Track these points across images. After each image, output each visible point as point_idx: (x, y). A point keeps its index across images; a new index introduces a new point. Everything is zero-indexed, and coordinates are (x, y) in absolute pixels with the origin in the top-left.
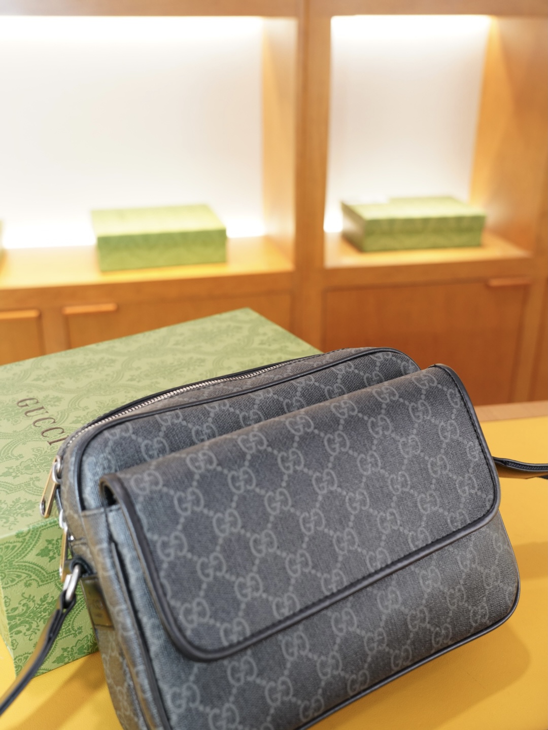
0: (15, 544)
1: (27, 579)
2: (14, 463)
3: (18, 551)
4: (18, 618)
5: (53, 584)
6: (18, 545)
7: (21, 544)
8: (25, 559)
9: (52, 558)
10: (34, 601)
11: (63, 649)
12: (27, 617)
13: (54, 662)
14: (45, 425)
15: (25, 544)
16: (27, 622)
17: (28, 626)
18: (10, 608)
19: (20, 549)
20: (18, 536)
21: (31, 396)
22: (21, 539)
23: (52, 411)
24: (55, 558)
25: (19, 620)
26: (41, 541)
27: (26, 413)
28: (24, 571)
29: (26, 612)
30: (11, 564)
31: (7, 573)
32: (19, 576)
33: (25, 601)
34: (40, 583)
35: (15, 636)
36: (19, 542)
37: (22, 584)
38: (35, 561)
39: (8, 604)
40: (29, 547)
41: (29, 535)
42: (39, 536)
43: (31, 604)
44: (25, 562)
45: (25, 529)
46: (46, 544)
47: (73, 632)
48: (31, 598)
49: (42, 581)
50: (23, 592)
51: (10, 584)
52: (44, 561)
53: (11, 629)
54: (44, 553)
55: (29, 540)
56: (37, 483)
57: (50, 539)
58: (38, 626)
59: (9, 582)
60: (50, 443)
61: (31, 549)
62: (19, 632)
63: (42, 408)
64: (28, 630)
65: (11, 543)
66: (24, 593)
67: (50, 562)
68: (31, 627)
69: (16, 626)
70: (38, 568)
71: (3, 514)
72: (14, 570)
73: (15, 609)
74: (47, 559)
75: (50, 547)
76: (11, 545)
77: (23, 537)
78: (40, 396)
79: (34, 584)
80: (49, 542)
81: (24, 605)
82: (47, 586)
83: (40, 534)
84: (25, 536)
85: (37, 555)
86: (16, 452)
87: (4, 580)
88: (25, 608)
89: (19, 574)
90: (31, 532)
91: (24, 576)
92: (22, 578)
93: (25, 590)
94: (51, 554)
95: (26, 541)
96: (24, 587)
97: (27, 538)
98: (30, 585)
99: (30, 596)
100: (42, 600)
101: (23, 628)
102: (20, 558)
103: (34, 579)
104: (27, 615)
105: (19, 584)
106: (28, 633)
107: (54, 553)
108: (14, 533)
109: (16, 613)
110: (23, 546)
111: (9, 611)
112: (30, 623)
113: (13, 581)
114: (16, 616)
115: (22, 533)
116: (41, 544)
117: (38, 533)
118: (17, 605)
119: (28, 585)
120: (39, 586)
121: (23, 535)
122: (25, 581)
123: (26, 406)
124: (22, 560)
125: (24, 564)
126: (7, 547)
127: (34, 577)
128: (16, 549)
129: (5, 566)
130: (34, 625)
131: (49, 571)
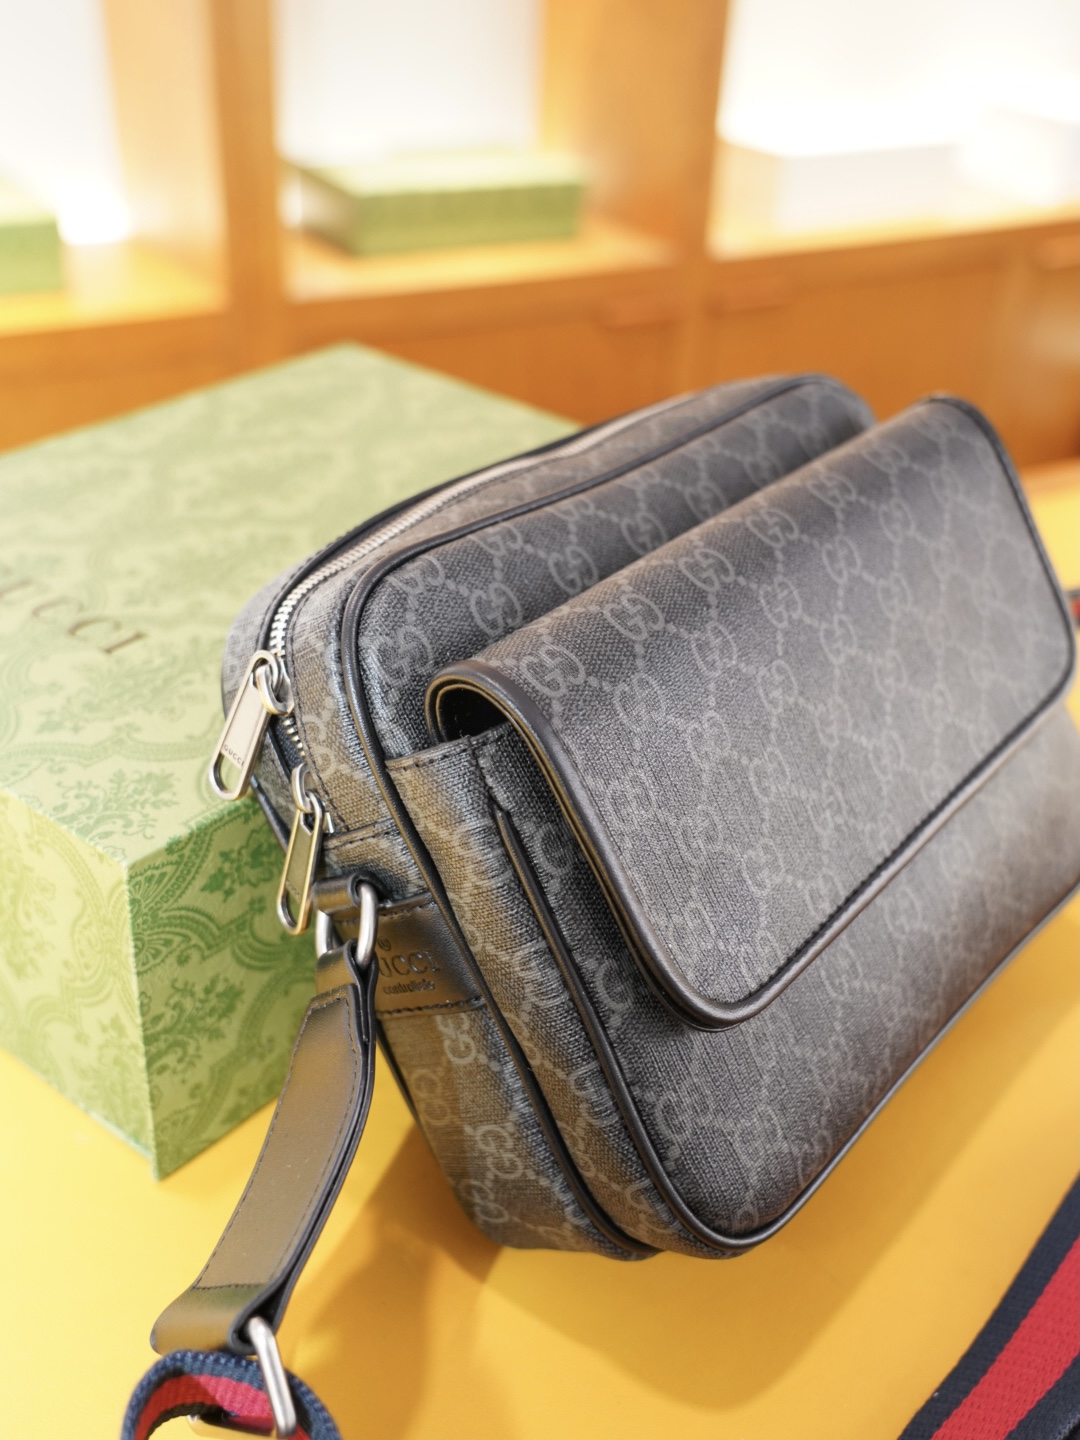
0: (164, 870)
1: (183, 946)
2: (51, 703)
3: (169, 886)
4: (163, 1037)
5: (227, 954)
6: (169, 869)
7: (174, 867)
8: (182, 902)
9: (229, 893)
10: (192, 994)
12: (180, 1033)
13: (222, 1122)
15: (182, 867)
16: (178, 1044)
17: (180, 1052)
18: (149, 1017)
19: (173, 881)
20: (170, 849)
22: (174, 858)
23: (59, 585)
24: (234, 890)
25: (166, 1041)
26: (211, 855)
28: (178, 930)
29: (178, 1022)
30: (155, 916)
31: (146, 938)
32: (167, 943)
33: (176, 998)
34: (207, 953)
35: (157, 1079)
36: (172, 863)
37: (172, 960)
38: (198, 904)
39: (145, 1009)
40: (189, 872)
41: (191, 846)
42: (209, 845)
43: (189, 1004)
44: (180, 909)
45: (183, 833)
46: (219, 861)
48: (187, 990)
49: (209, 948)
50: (175, 976)
51: (152, 962)
52: (214, 902)
53: (149, 1064)
54: (215, 884)
55: (189, 857)
56: (137, 736)
57: (226, 849)
59: (150, 958)
60: (109, 651)
61: (194, 878)
62: (163, 1069)
64: (180, 1060)
65: (157, 868)
66: (175, 980)
67: (225, 901)
68: (185, 1053)
69: (160, 1055)
70: (202, 918)
71: (106, 808)
72: (161, 930)
73: (158, 1019)
74: (219, 895)
75: (227, 867)
76: (157, 873)
77: (179, 850)
79: (195, 956)
81: (174, 1007)
82: (216, 959)
83: (211, 840)
84: (183, 848)
85: (203, 889)
87: (141, 956)
88: (175, 1013)
89: (170, 937)
90: (194, 839)
91: (177, 939)
92: (174, 945)
93: (178, 971)
94: (228, 883)
95: (185, 860)
96: (175, 965)
97: (187, 852)
98: (187, 958)
99: (186, 984)
100: (208, 991)
101: (170, 1059)
102: (171, 900)
103: (195, 946)
104: (179, 1027)
105: (168, 961)
106: (180, 1067)
107: (233, 882)
108: (164, 843)
109: (160, 1026)
110: (178, 873)
111: (148, 1025)
112: (183, 1045)
113: (157, 954)
114: (159, 1033)
115: (178, 842)
116: (211, 863)
117: (207, 838)
118: (163, 1009)
119: (183, 960)
120: (204, 959)
121: (181, 845)
122: (177, 953)
124: (175, 906)
125: (178, 913)
126: (149, 880)
127: (195, 940)
128: (166, 879)
129: (145, 922)
130: (191, 1050)
131: (224, 922)
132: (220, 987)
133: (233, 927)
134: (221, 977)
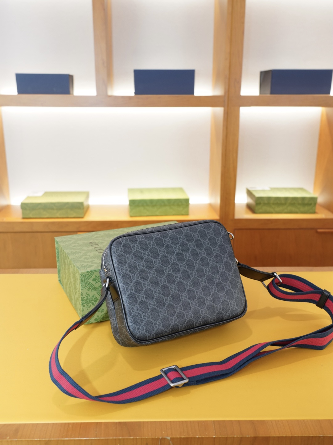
1: (89, 288)
2: (87, 257)
3: (87, 278)
5: (96, 291)
6: (87, 275)
8: (88, 281)
9: (96, 282)
10: (90, 296)
11: (97, 316)
12: (87, 301)
13: (94, 320)
14: (97, 249)
16: (87, 303)
17: (87, 305)
18: (83, 297)
20: (87, 272)
21: (94, 241)
22: (88, 274)
23: (100, 245)
24: (97, 282)
26: (94, 275)
27: (92, 246)
29: (87, 299)
30: (84, 281)
31: (83, 284)
32: (86, 286)
37: (87, 289)
38: (91, 282)
40: (90, 277)
42: (93, 274)
43: (89, 297)
45: (89, 271)
47: (101, 310)
48: (89, 295)
49: (93, 290)
51: (83, 288)
52: (94, 283)
54: (94, 280)
58: (90, 305)
60: (99, 253)
62: (84, 306)
63: (97, 244)
64: (87, 306)
69: (84, 304)
70: (92, 285)
72: (85, 284)
73: (84, 298)
74: (95, 282)
75: (96, 278)
76: (85, 275)
78: (97, 241)
80: (96, 276)
81: (87, 297)
82: (94, 292)
85: (92, 280)
86: (88, 254)
88: (87, 298)
91: (88, 286)
93: (87, 291)
94: (96, 281)
97: (90, 273)
98: (89, 290)
100: (93, 296)
101: (86, 305)
105: (86, 289)
106: (87, 307)
108: (86, 271)
109: (84, 299)
112: (88, 304)
113: (84, 287)
114: (84, 300)
115: (88, 272)
116: (94, 277)
118: (85, 296)
119: (88, 290)
120: (92, 291)
123: (91, 244)
126: (84, 276)
127: (90, 288)
129: (82, 282)
130: (89, 305)
131: (95, 287)
132: (94, 297)
133: (97, 288)
134: (95, 295)
